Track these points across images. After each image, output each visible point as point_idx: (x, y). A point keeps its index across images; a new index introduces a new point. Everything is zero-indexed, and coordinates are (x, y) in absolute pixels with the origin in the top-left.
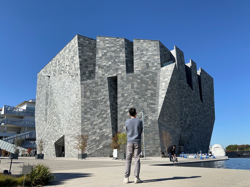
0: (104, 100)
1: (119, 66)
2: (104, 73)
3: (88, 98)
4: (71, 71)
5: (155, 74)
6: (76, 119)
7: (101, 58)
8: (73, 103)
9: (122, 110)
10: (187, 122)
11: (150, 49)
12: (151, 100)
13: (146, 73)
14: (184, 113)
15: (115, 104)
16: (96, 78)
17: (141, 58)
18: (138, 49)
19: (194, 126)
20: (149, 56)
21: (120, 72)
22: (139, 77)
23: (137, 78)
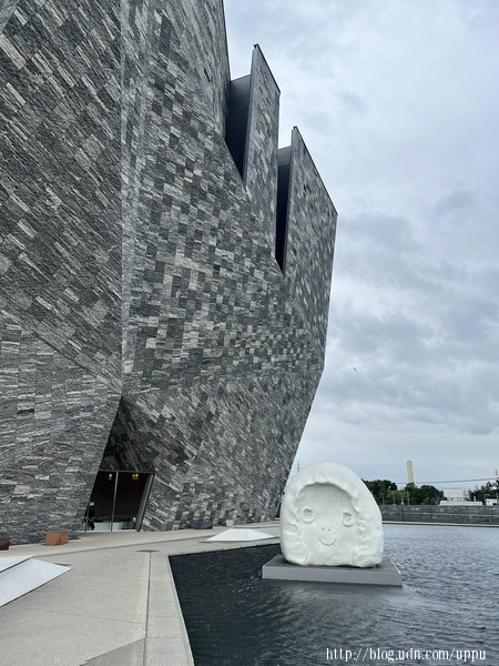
10: (185, 336)
19: (224, 372)
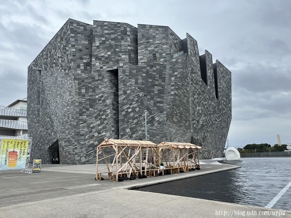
0: (103, 99)
1: (120, 56)
2: (102, 66)
3: (84, 96)
4: (63, 64)
5: (164, 66)
6: (71, 121)
7: (98, 47)
8: (66, 103)
9: (123, 110)
10: (200, 122)
11: (157, 36)
12: (158, 98)
13: (152, 66)
14: (196, 113)
15: (115, 103)
16: (92, 72)
17: (147, 47)
18: (143, 37)
19: (208, 127)
20: (156, 46)
21: (121, 65)
22: (144, 70)
23: (142, 71)
